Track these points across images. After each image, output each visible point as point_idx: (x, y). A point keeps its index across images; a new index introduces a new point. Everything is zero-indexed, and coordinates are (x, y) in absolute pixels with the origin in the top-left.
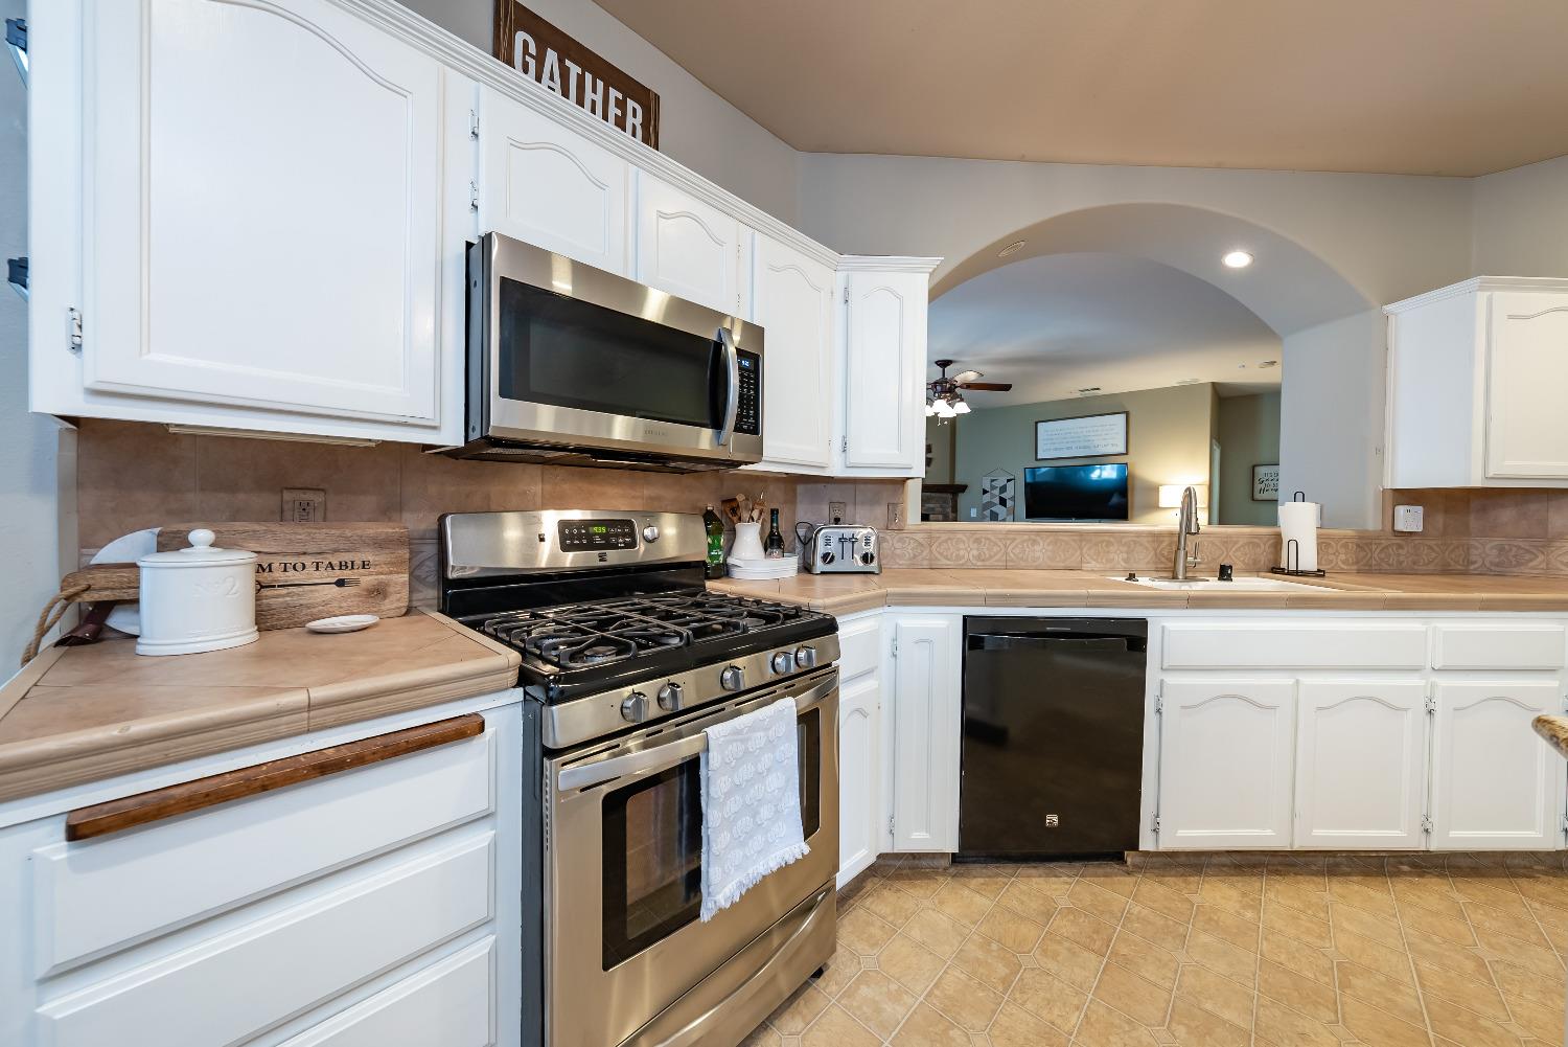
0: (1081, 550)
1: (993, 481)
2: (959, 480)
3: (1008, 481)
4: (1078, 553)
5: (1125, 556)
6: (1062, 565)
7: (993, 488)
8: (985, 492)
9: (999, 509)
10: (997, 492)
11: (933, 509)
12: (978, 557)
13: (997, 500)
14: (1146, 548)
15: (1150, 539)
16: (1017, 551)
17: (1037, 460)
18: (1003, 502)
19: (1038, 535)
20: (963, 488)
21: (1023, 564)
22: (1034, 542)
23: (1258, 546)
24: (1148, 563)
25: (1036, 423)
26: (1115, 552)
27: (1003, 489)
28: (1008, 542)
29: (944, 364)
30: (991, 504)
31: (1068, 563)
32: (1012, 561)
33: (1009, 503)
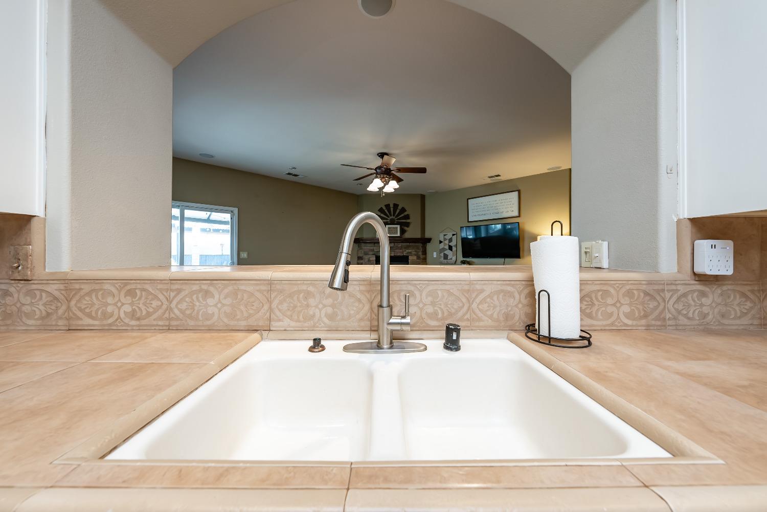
0: (270, 302)
1: (445, 235)
2: (427, 235)
3: (453, 235)
4: (266, 307)
5: (330, 310)
6: (243, 324)
7: (445, 239)
8: (441, 242)
9: (448, 252)
10: (447, 242)
11: (411, 252)
12: (133, 315)
13: (447, 247)
14: (359, 301)
15: (363, 288)
16: (183, 306)
17: (468, 222)
18: (450, 248)
19: (211, 285)
20: (429, 240)
21: (191, 323)
22: (207, 294)
23: (511, 295)
24: (361, 320)
25: (468, 199)
26: (316, 307)
27: (450, 240)
28: (172, 294)
29: (382, 155)
30: (444, 249)
31: (252, 322)
32: (178, 319)
33: (454, 249)
